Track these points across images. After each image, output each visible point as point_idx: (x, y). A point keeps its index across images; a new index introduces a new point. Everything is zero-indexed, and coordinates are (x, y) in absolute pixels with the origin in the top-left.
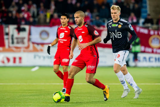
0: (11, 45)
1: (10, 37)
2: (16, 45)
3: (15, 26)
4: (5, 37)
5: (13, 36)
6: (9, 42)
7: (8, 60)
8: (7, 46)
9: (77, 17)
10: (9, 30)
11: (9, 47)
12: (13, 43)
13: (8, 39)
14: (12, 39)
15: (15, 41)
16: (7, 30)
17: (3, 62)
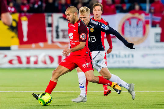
0: (55, 40)
1: (54, 29)
2: (61, 39)
3: (61, 15)
4: (48, 29)
5: (57, 27)
6: (52, 36)
7: (52, 59)
8: (49, 42)
9: (68, 15)
10: (52, 20)
11: (53, 42)
12: (58, 37)
13: (51, 31)
14: (57, 31)
15: (61, 34)
16: (49, 20)
17: (45, 63)
